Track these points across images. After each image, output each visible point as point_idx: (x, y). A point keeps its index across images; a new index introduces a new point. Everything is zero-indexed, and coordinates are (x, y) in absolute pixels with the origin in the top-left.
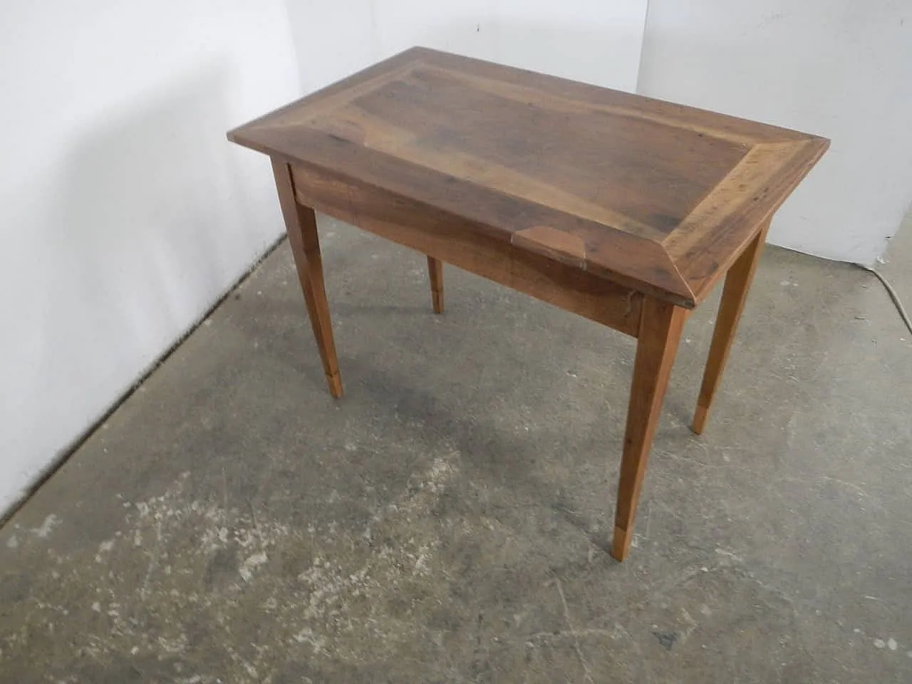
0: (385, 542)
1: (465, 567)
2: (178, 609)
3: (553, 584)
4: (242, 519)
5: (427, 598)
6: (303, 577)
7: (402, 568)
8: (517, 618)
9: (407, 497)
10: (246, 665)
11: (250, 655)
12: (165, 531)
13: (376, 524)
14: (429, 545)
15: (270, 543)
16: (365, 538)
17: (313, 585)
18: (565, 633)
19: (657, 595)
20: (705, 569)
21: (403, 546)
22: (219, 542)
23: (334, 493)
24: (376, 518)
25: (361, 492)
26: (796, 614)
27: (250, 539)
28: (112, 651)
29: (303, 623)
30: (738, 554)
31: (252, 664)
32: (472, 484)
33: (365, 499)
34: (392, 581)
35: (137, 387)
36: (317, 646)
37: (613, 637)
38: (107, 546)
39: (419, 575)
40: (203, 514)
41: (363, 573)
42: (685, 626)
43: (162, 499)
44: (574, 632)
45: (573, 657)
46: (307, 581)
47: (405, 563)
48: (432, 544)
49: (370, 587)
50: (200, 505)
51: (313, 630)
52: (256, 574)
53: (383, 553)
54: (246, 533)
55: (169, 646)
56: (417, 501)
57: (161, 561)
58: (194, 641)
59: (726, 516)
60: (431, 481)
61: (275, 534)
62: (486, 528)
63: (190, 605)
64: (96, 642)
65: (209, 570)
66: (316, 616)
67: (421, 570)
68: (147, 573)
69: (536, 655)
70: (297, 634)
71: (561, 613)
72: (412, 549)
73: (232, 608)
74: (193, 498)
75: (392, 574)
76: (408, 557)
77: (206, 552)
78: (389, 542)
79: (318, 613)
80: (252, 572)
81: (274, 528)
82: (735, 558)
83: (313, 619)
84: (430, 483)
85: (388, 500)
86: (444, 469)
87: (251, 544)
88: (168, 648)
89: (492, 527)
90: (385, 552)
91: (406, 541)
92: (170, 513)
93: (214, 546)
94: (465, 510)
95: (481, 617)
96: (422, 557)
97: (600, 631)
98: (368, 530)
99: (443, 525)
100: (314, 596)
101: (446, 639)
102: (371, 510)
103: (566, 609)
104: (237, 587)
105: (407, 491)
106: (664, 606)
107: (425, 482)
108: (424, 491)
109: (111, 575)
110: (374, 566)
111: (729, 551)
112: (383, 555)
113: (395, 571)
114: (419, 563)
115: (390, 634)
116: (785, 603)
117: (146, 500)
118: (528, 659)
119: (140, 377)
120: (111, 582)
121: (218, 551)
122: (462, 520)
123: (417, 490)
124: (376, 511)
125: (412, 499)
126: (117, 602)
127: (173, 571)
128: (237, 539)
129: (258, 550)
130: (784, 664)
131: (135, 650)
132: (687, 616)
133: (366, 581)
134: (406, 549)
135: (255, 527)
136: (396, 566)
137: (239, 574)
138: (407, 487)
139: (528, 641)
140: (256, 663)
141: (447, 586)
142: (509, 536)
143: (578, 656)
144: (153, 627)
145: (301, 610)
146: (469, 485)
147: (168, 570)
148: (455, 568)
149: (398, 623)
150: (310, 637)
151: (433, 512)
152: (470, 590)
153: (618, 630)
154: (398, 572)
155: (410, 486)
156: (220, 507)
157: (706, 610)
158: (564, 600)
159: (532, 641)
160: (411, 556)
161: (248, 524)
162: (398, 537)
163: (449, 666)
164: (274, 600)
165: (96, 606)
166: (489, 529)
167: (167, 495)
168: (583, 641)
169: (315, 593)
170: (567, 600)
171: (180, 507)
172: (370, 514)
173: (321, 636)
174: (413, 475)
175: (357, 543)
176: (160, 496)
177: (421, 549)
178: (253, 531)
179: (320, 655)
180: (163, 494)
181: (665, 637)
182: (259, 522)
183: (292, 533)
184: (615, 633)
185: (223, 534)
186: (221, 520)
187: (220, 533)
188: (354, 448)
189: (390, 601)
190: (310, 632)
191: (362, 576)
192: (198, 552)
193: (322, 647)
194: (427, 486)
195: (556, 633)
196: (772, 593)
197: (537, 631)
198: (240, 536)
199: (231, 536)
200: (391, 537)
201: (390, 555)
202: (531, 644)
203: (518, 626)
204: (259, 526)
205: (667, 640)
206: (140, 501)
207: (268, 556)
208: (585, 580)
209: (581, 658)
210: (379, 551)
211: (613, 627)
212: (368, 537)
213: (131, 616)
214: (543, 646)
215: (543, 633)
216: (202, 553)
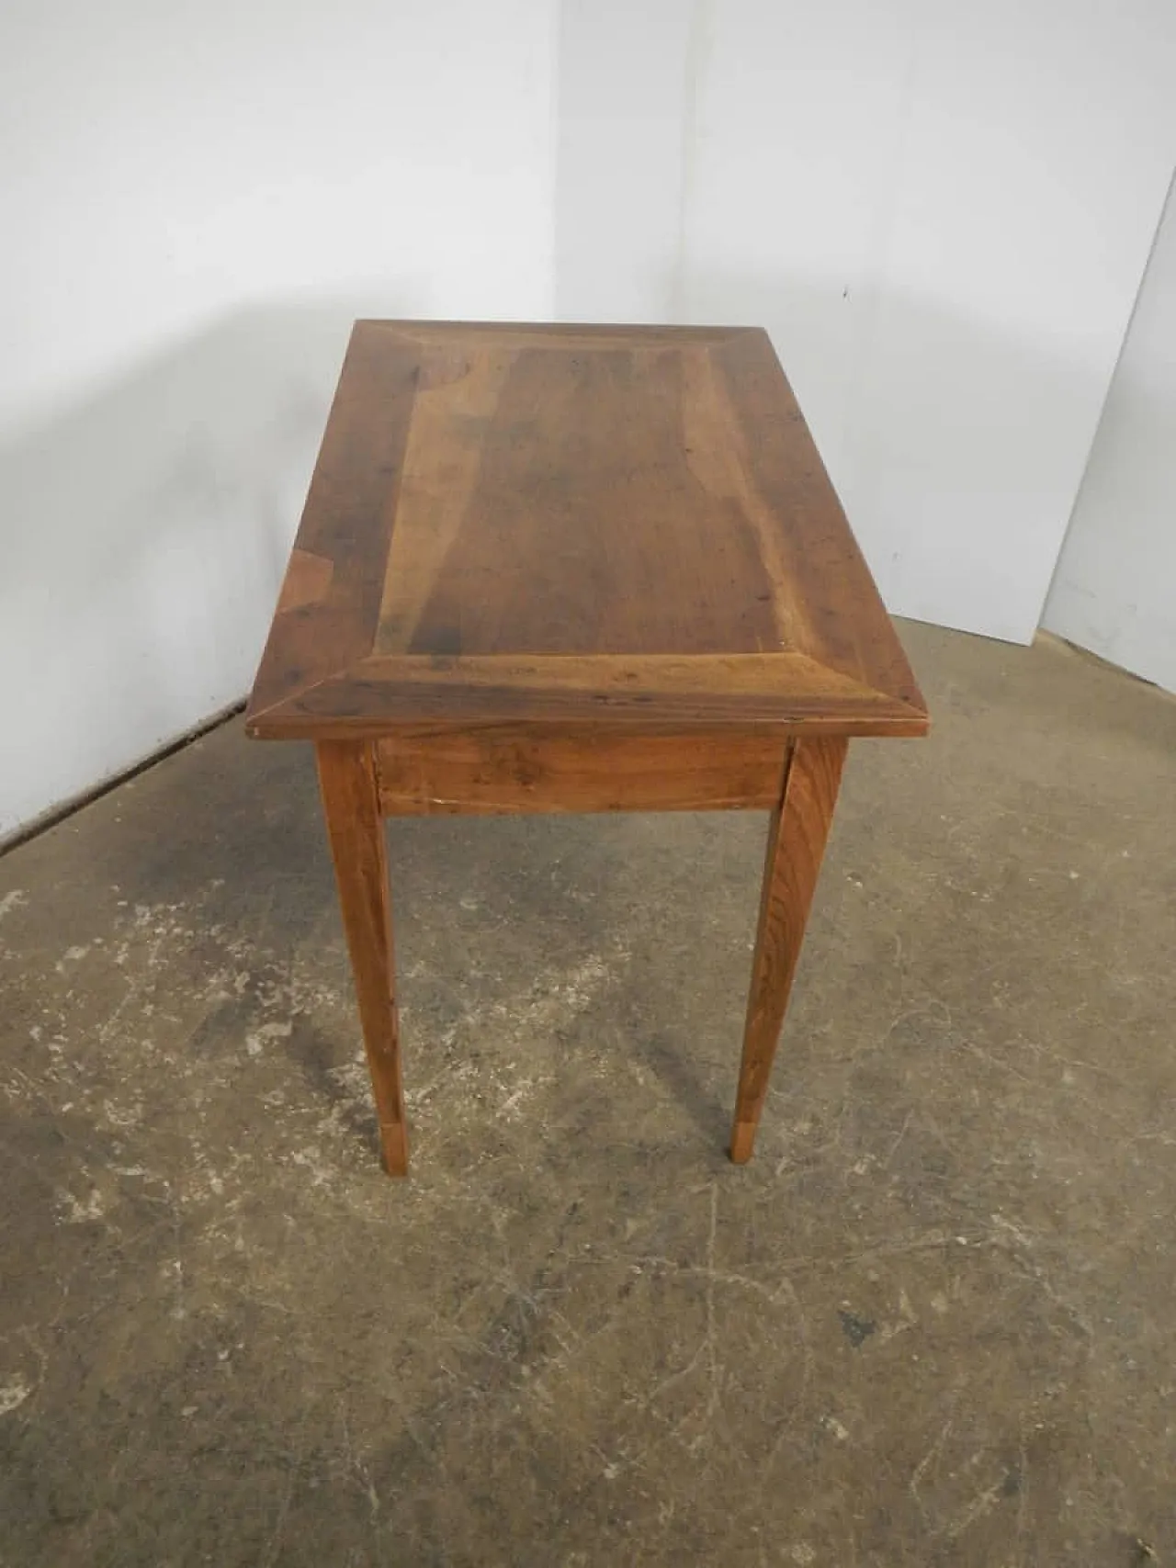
0: (471, 1056)
1: (578, 1127)
2: (144, 1067)
3: (707, 1192)
4: (275, 967)
5: (505, 1156)
6: (333, 1073)
7: (482, 1101)
8: (632, 1225)
9: (527, 1000)
10: (212, 1173)
11: (222, 1162)
12: (163, 954)
13: (467, 1028)
14: (535, 1081)
15: (302, 1011)
16: (443, 1043)
17: (344, 1087)
18: (698, 1269)
19: (868, 1257)
20: (962, 1240)
21: (495, 1070)
22: (234, 991)
24: (470, 1019)
25: (460, 976)
26: (1092, 1354)
27: (278, 997)
28: (35, 1097)
29: (311, 1139)
30: (1029, 1234)
31: (219, 1176)
32: (634, 1008)
33: (463, 986)
34: (460, 1116)
35: (192, 740)
36: (320, 1177)
37: (771, 1298)
38: (77, 953)
39: (503, 1119)
40: (224, 945)
41: (423, 1092)
42: (896, 1317)
43: (173, 908)
44: (712, 1273)
45: (697, 1306)
46: (337, 1081)
47: (489, 1096)
48: (541, 1079)
49: (425, 1116)
50: (223, 931)
51: (323, 1153)
52: (268, 1051)
53: (462, 1071)
54: (273, 989)
55: (115, 1116)
56: (540, 1011)
57: (143, 994)
58: (151, 1118)
59: (1031, 1167)
60: (573, 987)
61: (315, 1001)
62: (633, 1079)
63: (162, 1067)
64: (19, 1079)
65: (205, 1027)
66: (333, 1134)
67: (510, 1112)
68: (119, 1005)
69: (639, 1289)
70: (297, 1152)
71: (702, 1239)
72: (508, 1078)
73: (219, 1088)
74: (216, 918)
75: (465, 1107)
76: (497, 1089)
77: (208, 999)
78: (476, 1058)
79: (338, 1132)
80: (264, 1045)
81: (317, 992)
82: (1020, 1237)
83: (327, 1138)
84: (570, 989)
85: (496, 996)
86: (598, 973)
87: (274, 1006)
88: (112, 1118)
89: (641, 1080)
90: (466, 1070)
91: (504, 1063)
92: (177, 930)
93: (223, 995)
94: (608, 1043)
95: (575, 1207)
96: (520, 1094)
97: (755, 1284)
98: (453, 1032)
99: (566, 1056)
100: (340, 1105)
101: (513, 1222)
102: (467, 1004)
103: (713, 1234)
104: (236, 1061)
105: (530, 991)
106: (873, 1276)
107: (563, 987)
108: (558, 998)
109: (70, 994)
110: (442, 1086)
111: (1014, 1224)
112: (461, 1074)
113: (470, 1104)
114: (511, 1102)
115: (432, 1191)
116: (1080, 1333)
117: (150, 904)
118: (626, 1291)
119: (200, 727)
120: (66, 1006)
121: (226, 1003)
122: (597, 1058)
123: (546, 993)
124: (474, 1008)
125: (533, 1005)
126: (65, 1036)
127: (155, 1013)
128: (258, 993)
129: (281, 1017)
130: (1040, 1426)
131: (67, 1107)
132: (904, 1302)
133: (422, 1105)
134: (499, 1075)
135: (289, 983)
136: (474, 1096)
137: (245, 1044)
138: (532, 985)
139: (636, 1264)
140: (226, 1175)
141: (539, 1146)
142: (664, 1100)
143: (705, 1310)
144: (103, 1082)
145: (314, 1119)
146: (628, 1008)
147: (149, 1010)
148: (562, 1124)
149: (448, 1180)
150: (314, 1162)
151: (558, 1032)
152: (574, 1162)
153: (784, 1291)
154: (475, 1106)
155: (537, 986)
156: (250, 941)
157: (939, 1304)
158: (714, 1220)
159: (641, 1265)
160: (503, 1088)
161: (281, 977)
162: (492, 1055)
163: (503, 1262)
164: (282, 1095)
165: (35, 1032)
166: (636, 1083)
167: (182, 904)
168: (722, 1289)
169: (344, 1101)
170: (719, 1222)
171: (194, 926)
172: (463, 1011)
173: (331, 1165)
174: (548, 971)
175: (428, 1047)
176: (172, 905)
177: (521, 1082)
178: (286, 989)
179: (319, 1191)
180: (176, 902)
181: (856, 1324)
182: (297, 976)
183: (338, 1004)
184: (778, 1293)
185: (241, 980)
186: (246, 960)
187: (238, 979)
188: (473, 907)
189: (448, 1145)
190: (317, 1155)
191: (419, 1096)
192: (199, 996)
193: (325, 1180)
194: (564, 994)
195: (684, 1264)
196: (1061, 1309)
197: (655, 1253)
198: (264, 990)
199: (250, 986)
200: (483, 1052)
201: (470, 1077)
202: (638, 1271)
203: (628, 1236)
204: (296, 983)
205: (860, 1330)
206: (141, 904)
207: (295, 1030)
208: (759, 1200)
209: (709, 1314)
210: (456, 1068)
211: (779, 1284)
212: (449, 1042)
213: (79, 1059)
214: (657, 1278)
215: (663, 1260)
216: (203, 1000)
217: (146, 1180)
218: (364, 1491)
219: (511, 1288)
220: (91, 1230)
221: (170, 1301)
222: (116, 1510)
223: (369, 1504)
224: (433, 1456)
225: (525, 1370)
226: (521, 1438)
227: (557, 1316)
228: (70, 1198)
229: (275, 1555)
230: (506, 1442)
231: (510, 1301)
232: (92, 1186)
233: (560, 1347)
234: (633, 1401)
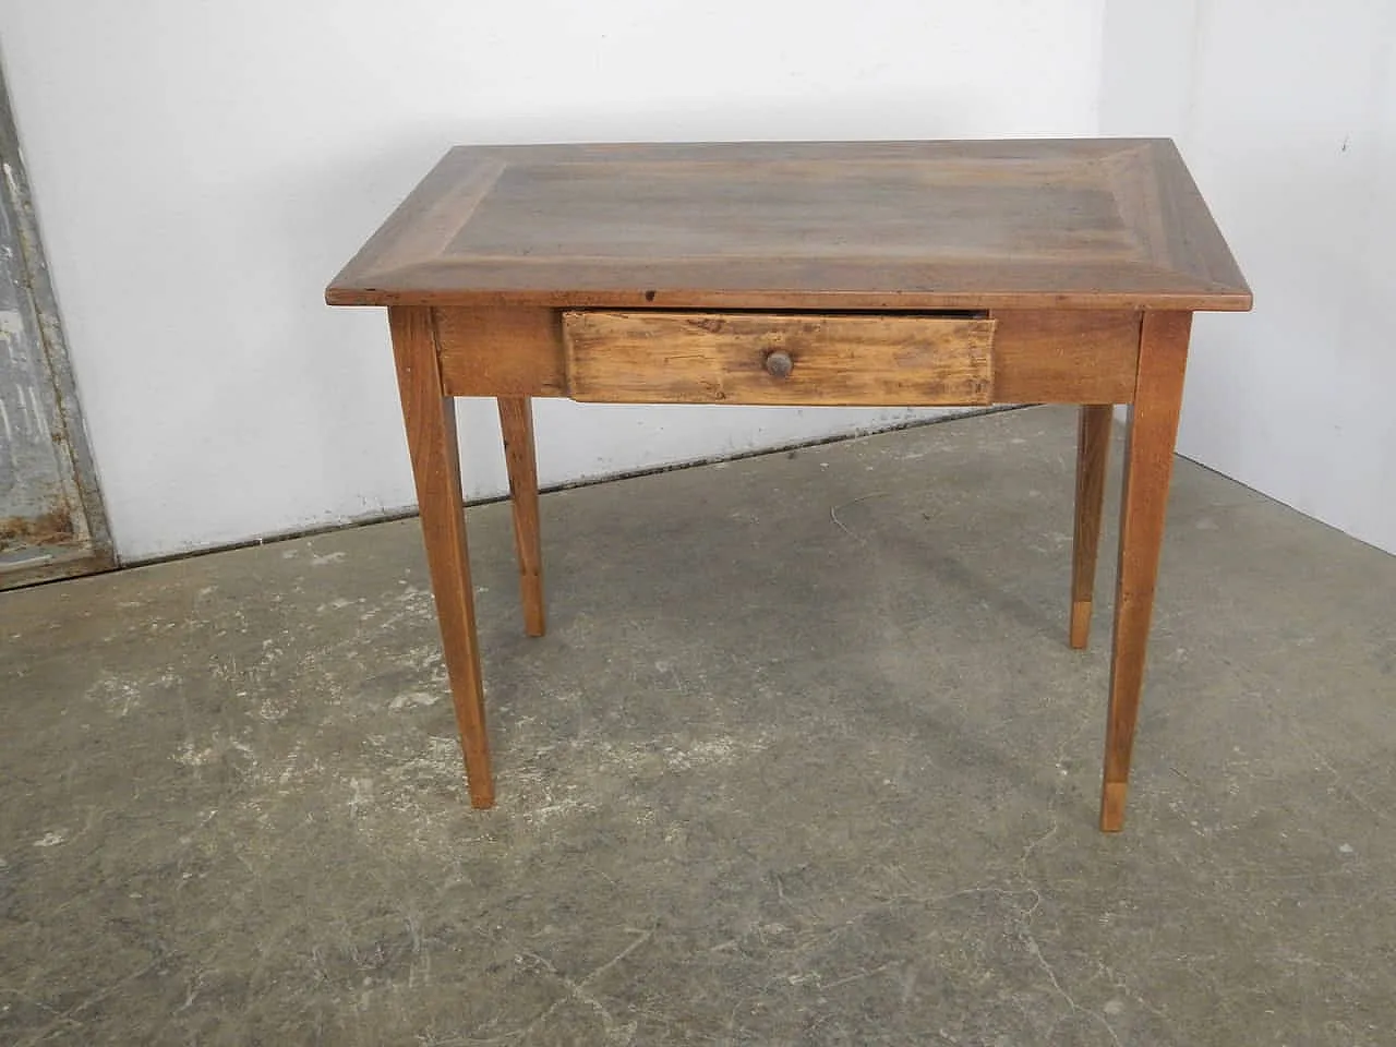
0: (548, 768)
1: (580, 848)
2: (313, 689)
3: (636, 935)
5: (501, 844)
6: (433, 740)
7: (523, 801)
8: (548, 929)
9: (636, 748)
10: (289, 769)
11: (303, 765)
12: (396, 624)
13: (566, 748)
14: (580, 804)
16: (535, 752)
17: (430, 752)
18: (569, 982)
21: (557, 785)
22: (420, 663)
23: (575, 696)
24: (574, 744)
25: (599, 712)
28: (229, 681)
29: (375, 775)
31: (292, 772)
32: (723, 787)
33: (594, 720)
36: (356, 801)
37: (608, 1030)
38: (340, 603)
39: (526, 819)
44: (578, 990)
45: (539, 1007)
46: (431, 746)
47: (532, 800)
48: (586, 805)
51: (374, 786)
52: (404, 709)
53: (529, 775)
56: (638, 759)
57: (357, 644)
58: (285, 722)
60: (685, 753)
62: (663, 835)
63: (324, 693)
64: (230, 667)
65: (378, 678)
66: (392, 778)
67: (536, 818)
68: (335, 645)
69: (509, 972)
70: (357, 779)
71: (597, 963)
72: (559, 794)
73: (347, 720)
76: (544, 798)
77: (397, 663)
78: (550, 772)
79: (398, 777)
80: (405, 705)
83: (386, 779)
84: (681, 753)
85: (613, 736)
86: (719, 752)
88: (262, 711)
89: (669, 838)
90: (534, 776)
91: (568, 782)
92: (422, 612)
93: (411, 663)
94: (672, 803)
95: (517, 898)
96: (557, 808)
97: (605, 1014)
98: (551, 747)
99: (624, 797)
100: (417, 762)
101: (459, 887)
102: (583, 732)
103: (609, 966)
104: (376, 708)
105: (644, 743)
107: (677, 749)
108: (663, 756)
109: (311, 627)
114: (545, 810)
115: (423, 843)
117: (421, 589)
118: (495, 969)
120: (302, 633)
121: (407, 669)
122: (649, 809)
123: (656, 749)
124: (586, 737)
125: (637, 753)
126: (283, 651)
127: (354, 658)
128: (435, 670)
129: (435, 691)
131: (241, 694)
134: (555, 789)
136: (521, 796)
137: (394, 699)
138: (652, 739)
139: (522, 955)
140: (297, 774)
141: (534, 848)
142: (672, 859)
143: (545, 1010)
144: (278, 688)
145: (389, 764)
146: (718, 784)
147: (351, 655)
148: (569, 842)
149: (443, 840)
150: (362, 790)
151: (636, 779)
152: (550, 870)
153: (624, 1030)
154: (515, 802)
155: (655, 741)
158: (620, 956)
159: (526, 958)
160: (549, 799)
162: (565, 774)
163: (424, 908)
164: (384, 740)
165: (267, 643)
166: (662, 838)
168: (573, 1004)
169: (422, 760)
170: (624, 960)
172: (575, 736)
173: (371, 796)
174: (676, 735)
175: (522, 750)
176: (434, 594)
177: (567, 801)
179: (346, 809)
184: (618, 1029)
185: (434, 659)
187: (431, 656)
188: (663, 670)
190: (368, 786)
192: (394, 658)
193: (357, 804)
194: (672, 755)
195: (561, 974)
197: (545, 956)
199: (433, 664)
200: (560, 769)
201: (532, 781)
202: (519, 960)
203: (537, 935)
206: (415, 587)
207: (435, 704)
208: (675, 960)
209: (544, 1015)
210: (528, 771)
211: (626, 1023)
212: (540, 753)
213: (277, 668)
214: (529, 972)
215: (548, 964)
216: (393, 661)
217: (245, 756)
218: (188, 993)
219: (414, 926)
220: (183, 771)
221: (187, 831)
222: (42, 926)
223: (184, 1002)
224: (251, 999)
225: (367, 981)
226: (319, 1017)
227: (427, 960)
228: (190, 747)
229: (101, 998)
230: (308, 1015)
231: (404, 935)
232: (210, 746)
233: (407, 979)
234: (423, 1038)
